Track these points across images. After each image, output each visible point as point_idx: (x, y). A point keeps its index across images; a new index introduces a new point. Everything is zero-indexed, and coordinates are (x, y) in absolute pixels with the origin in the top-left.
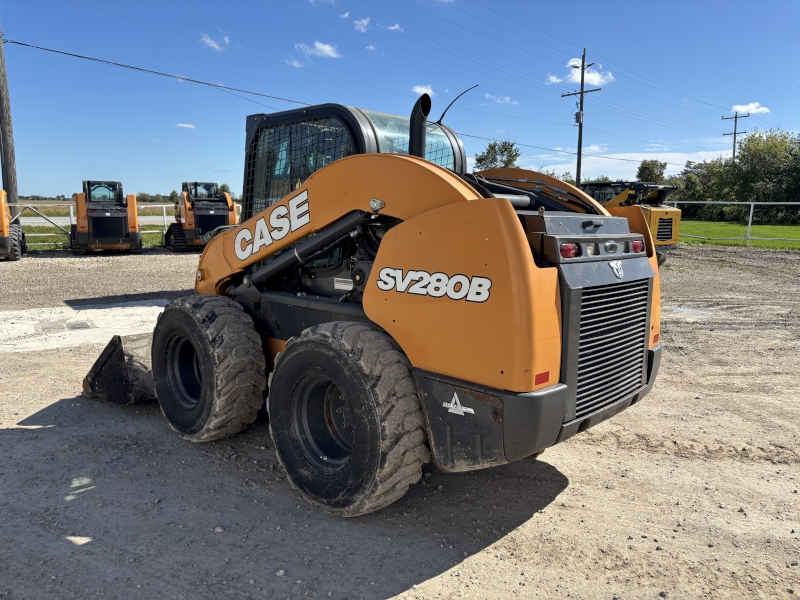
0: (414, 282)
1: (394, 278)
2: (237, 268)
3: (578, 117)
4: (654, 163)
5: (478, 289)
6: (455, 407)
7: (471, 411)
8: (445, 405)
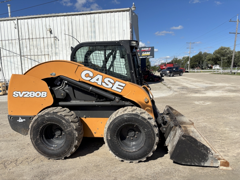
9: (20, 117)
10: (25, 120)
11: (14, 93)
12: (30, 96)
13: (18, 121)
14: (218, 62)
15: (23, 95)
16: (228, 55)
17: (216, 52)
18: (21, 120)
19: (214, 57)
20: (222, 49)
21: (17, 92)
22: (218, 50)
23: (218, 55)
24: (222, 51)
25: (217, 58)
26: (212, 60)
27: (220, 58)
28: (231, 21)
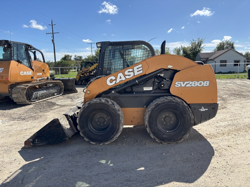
0: (187, 84)
1: (181, 84)
2: (107, 89)
3: (53, 41)
4: (68, 56)
5: (206, 84)
6: (203, 110)
7: (207, 109)
8: (200, 110)
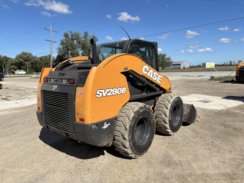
9: (105, 123)
10: (109, 124)
11: (98, 93)
12: (113, 94)
13: (102, 128)
14: (22, 67)
15: (107, 94)
16: (32, 61)
17: (19, 57)
18: (106, 126)
19: (17, 61)
20: (24, 54)
21: (101, 91)
22: (21, 55)
23: (21, 60)
24: (24, 56)
25: (20, 62)
26: (16, 65)
27: (23, 63)
28: (45, 29)
